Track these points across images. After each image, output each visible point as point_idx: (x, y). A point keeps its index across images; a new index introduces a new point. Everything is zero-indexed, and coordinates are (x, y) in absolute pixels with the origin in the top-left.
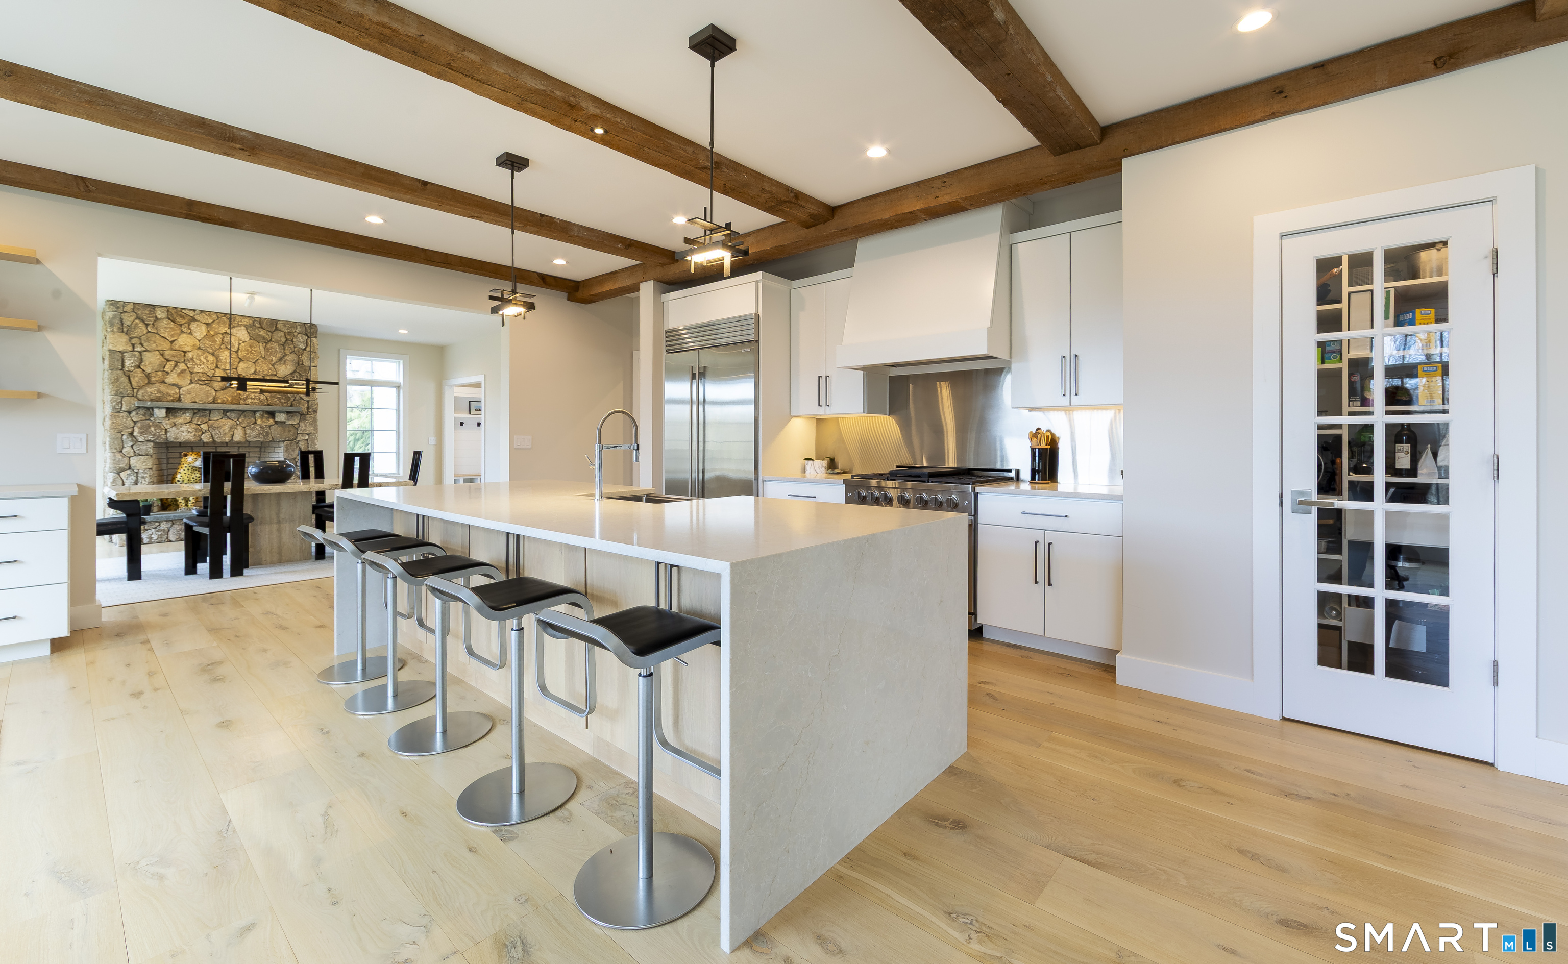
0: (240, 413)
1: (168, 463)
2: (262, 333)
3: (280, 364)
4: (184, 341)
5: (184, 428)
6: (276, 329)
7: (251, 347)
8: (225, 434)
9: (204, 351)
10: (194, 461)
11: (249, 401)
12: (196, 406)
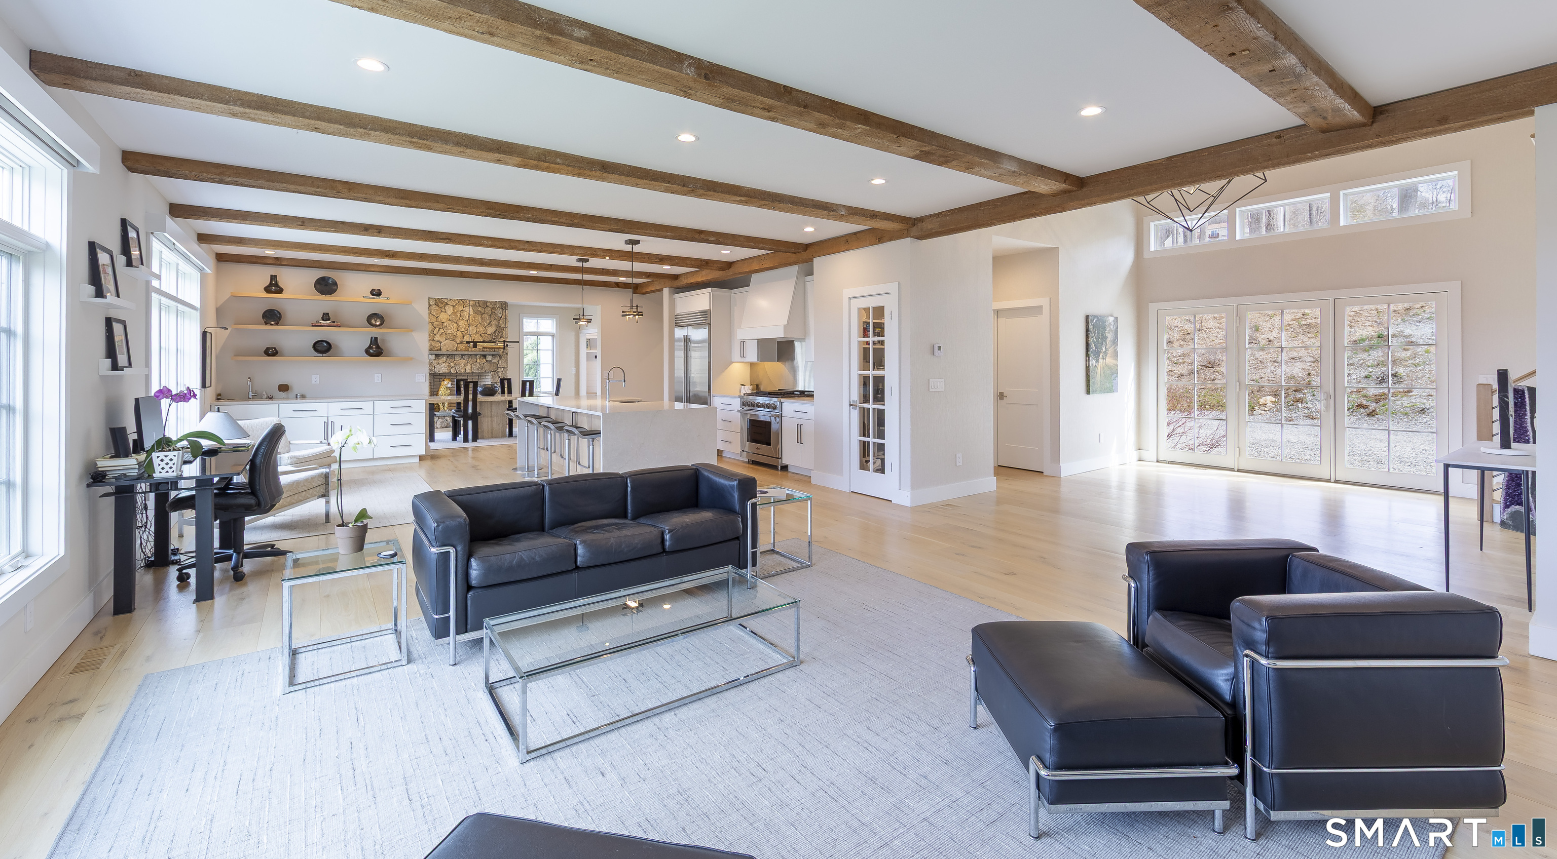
1: (434, 385)
2: (479, 308)
5: (442, 366)
6: (487, 306)
7: (474, 317)
9: (452, 321)
10: (447, 383)
12: (449, 353)
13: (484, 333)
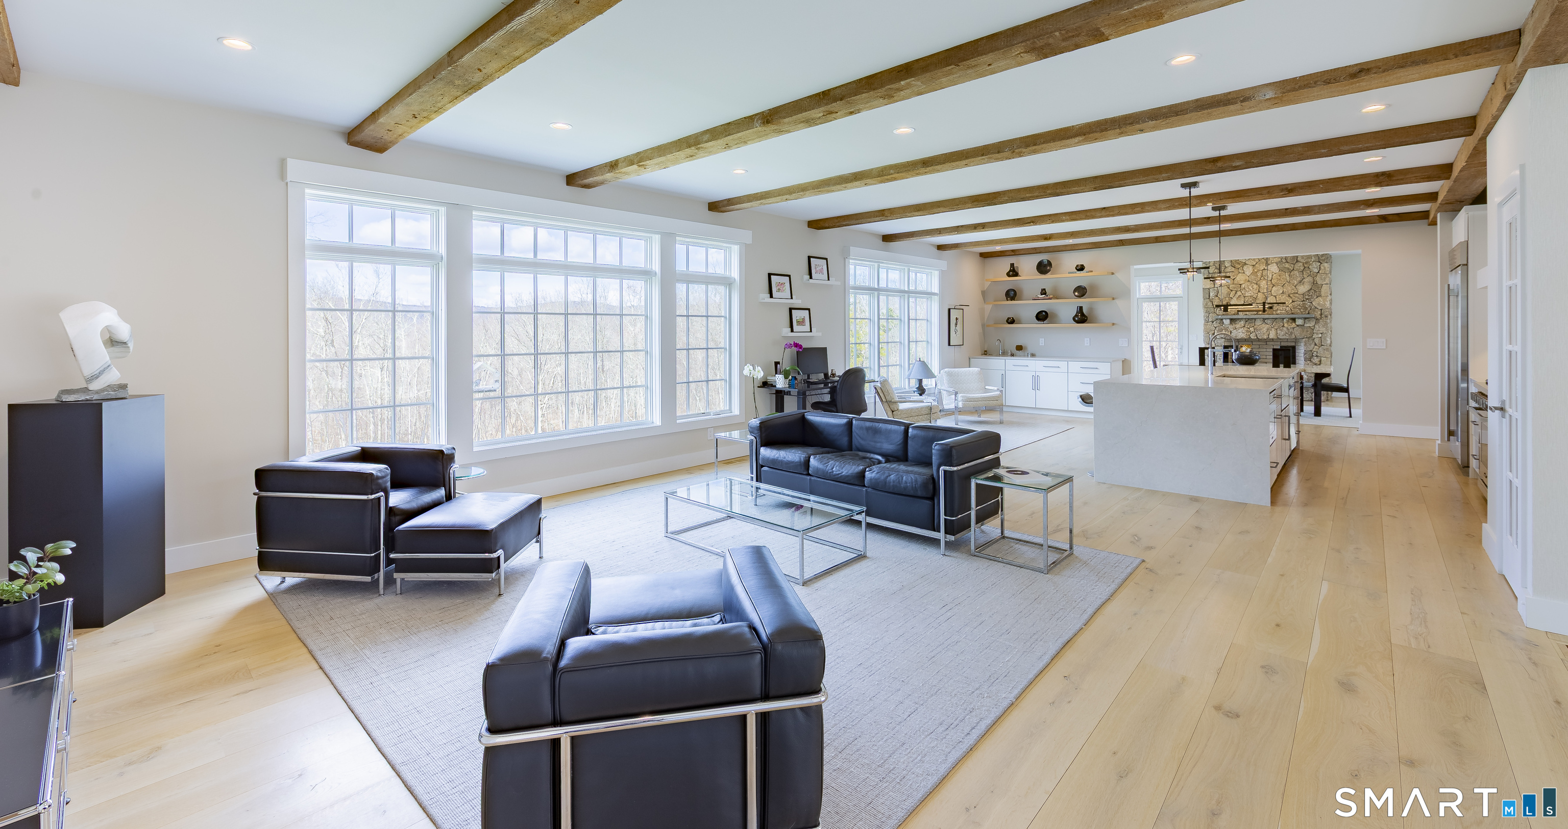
0: (1274, 320)
2: (1287, 265)
3: (1300, 285)
4: (1240, 278)
5: (1240, 331)
6: (1297, 261)
7: (1280, 276)
8: (1264, 334)
9: (1251, 283)
11: (1279, 312)
13: (1294, 293)
